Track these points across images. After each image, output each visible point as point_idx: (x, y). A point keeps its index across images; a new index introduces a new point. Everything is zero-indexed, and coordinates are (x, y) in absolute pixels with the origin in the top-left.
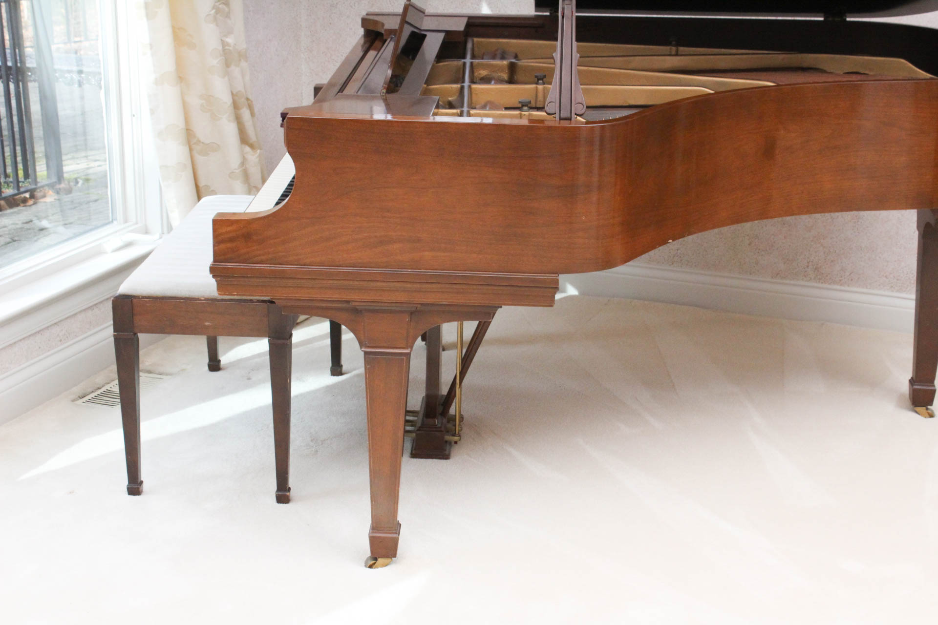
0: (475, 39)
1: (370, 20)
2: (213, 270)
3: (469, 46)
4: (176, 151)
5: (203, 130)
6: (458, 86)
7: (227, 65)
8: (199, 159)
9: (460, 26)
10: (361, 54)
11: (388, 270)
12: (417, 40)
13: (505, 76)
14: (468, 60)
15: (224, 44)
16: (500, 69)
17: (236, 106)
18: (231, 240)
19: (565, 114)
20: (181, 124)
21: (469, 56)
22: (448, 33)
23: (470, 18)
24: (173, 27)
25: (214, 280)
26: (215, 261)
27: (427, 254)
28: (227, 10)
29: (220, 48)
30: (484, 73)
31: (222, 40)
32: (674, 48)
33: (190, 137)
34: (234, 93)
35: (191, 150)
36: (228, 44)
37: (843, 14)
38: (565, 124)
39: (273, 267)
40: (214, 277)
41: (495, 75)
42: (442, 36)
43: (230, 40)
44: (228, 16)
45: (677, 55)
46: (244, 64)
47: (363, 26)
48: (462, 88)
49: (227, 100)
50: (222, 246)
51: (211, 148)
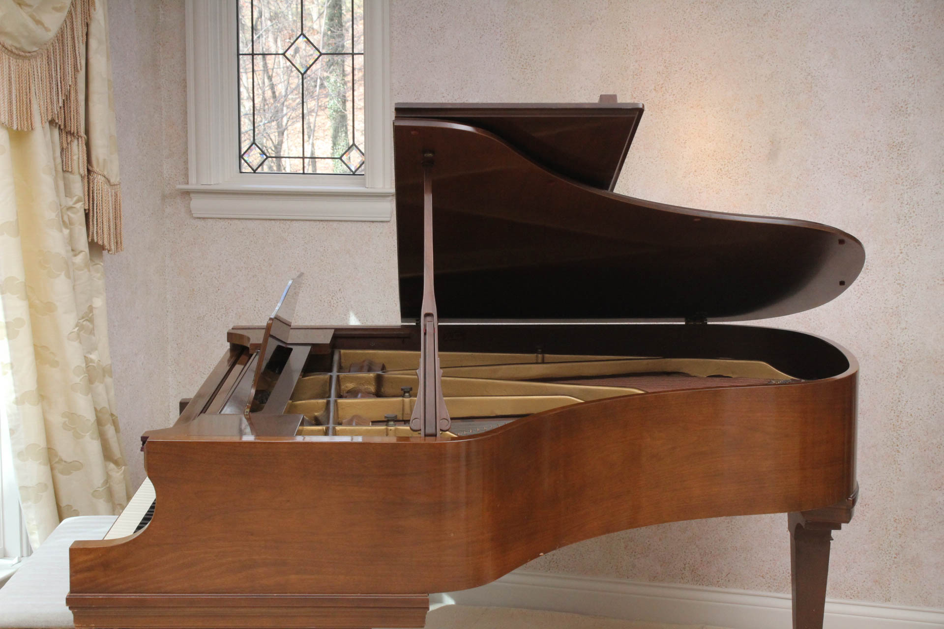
0: (342, 351)
1: (236, 335)
2: (70, 602)
3: (336, 358)
4: (37, 471)
5: (65, 448)
6: (325, 401)
7: (91, 381)
8: (61, 478)
9: (326, 338)
10: (228, 368)
11: (254, 596)
12: (282, 354)
13: (372, 388)
14: (335, 374)
15: (87, 360)
16: (367, 381)
17: (99, 422)
18: (89, 569)
19: (430, 430)
20: (43, 444)
21: (335, 369)
22: (314, 346)
23: (336, 330)
24: (35, 346)
25: (70, 612)
26: (72, 591)
27: (293, 577)
28: (91, 326)
29: (84, 365)
30: (350, 386)
31: (85, 357)
32: (540, 356)
33: (51, 457)
34: (98, 408)
35: (52, 469)
36: (92, 361)
37: (703, 319)
38: (430, 440)
39: (133, 596)
40: (70, 608)
41: (363, 388)
42: (309, 348)
43: (93, 356)
44: (92, 332)
45: (543, 362)
46: (108, 380)
47: (228, 341)
48: (328, 403)
49: (90, 417)
50: (80, 576)
51: (74, 467)
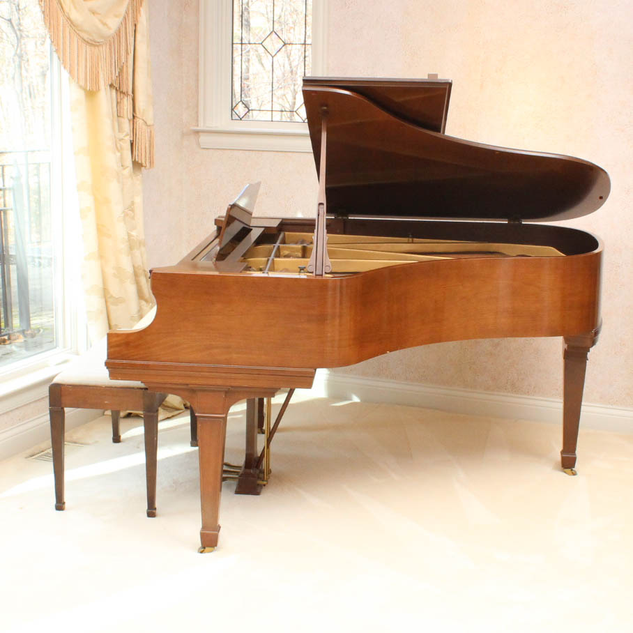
0: (286, 233)
1: (219, 220)
2: (107, 364)
3: (281, 236)
4: (97, 303)
5: (114, 290)
6: (266, 259)
7: (131, 248)
8: (112, 308)
9: (275, 224)
10: (213, 238)
11: (212, 365)
12: (246, 231)
13: (300, 255)
14: (277, 244)
15: (129, 236)
16: (297, 250)
17: (136, 275)
18: (118, 346)
19: (319, 272)
20: (101, 286)
21: (279, 241)
22: (266, 228)
23: (283, 219)
24: (98, 225)
25: (107, 370)
26: (108, 359)
27: (235, 356)
28: (133, 214)
29: (127, 237)
30: (286, 252)
31: (128, 233)
32: (411, 239)
33: (105, 293)
34: (136, 265)
35: (106, 302)
36: (132, 236)
37: (521, 220)
38: (319, 278)
39: (142, 362)
40: (107, 368)
41: (294, 254)
42: (263, 229)
43: (134, 233)
44: (133, 218)
45: (412, 243)
46: (143, 249)
47: (215, 224)
48: (268, 260)
49: (130, 270)
50: (112, 350)
51: (119, 301)
